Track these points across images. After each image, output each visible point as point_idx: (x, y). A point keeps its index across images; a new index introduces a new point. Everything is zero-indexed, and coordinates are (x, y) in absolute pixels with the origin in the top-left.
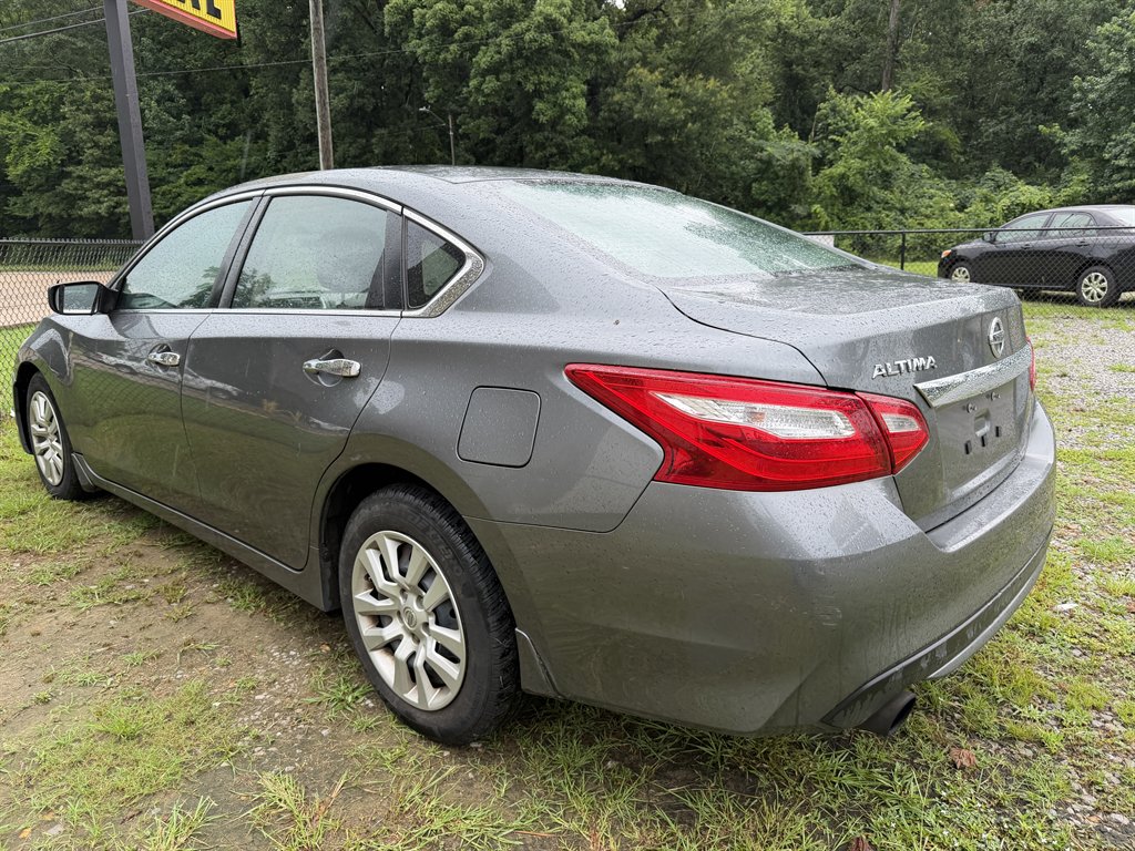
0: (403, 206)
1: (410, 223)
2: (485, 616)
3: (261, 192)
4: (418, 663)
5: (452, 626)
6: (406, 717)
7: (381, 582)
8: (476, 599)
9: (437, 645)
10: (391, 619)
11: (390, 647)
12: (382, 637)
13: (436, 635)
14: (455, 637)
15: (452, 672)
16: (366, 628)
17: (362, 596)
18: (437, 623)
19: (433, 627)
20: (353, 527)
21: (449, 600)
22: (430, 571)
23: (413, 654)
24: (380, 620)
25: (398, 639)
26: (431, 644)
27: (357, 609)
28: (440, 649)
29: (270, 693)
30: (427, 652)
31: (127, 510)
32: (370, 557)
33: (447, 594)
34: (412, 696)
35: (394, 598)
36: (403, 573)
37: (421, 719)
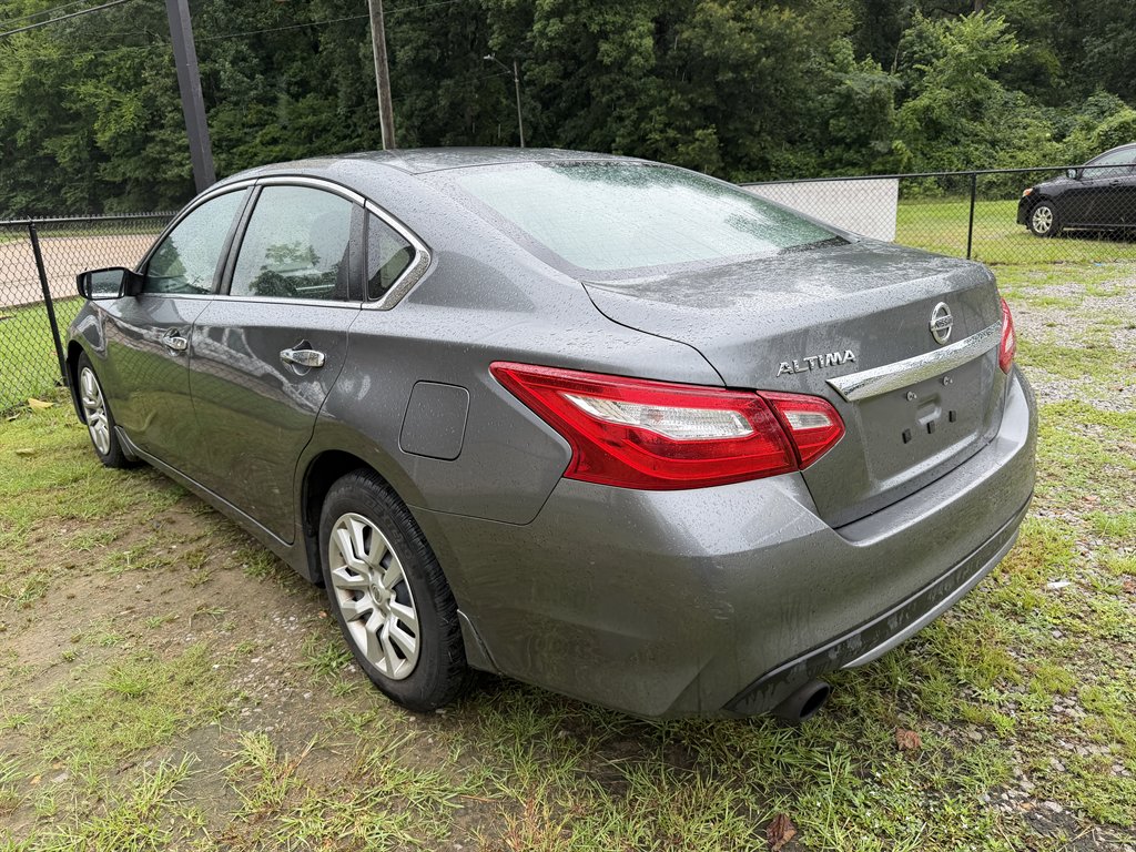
0: (366, 199)
1: (371, 215)
2: (433, 598)
3: (253, 182)
4: (384, 635)
5: (407, 603)
6: (379, 683)
7: (351, 560)
8: (423, 580)
9: (399, 621)
10: (363, 594)
11: (364, 618)
12: (354, 611)
13: (397, 613)
14: (410, 613)
15: (410, 644)
16: (343, 599)
17: (339, 572)
18: (397, 601)
19: (394, 604)
20: (327, 507)
21: (403, 581)
22: (387, 554)
23: (381, 627)
24: (355, 594)
25: (369, 613)
26: (394, 620)
27: (335, 583)
28: (400, 624)
29: (266, 657)
30: (391, 627)
31: (163, 480)
32: (342, 536)
33: (401, 574)
34: (381, 666)
35: (364, 575)
36: (367, 552)
37: (390, 686)
